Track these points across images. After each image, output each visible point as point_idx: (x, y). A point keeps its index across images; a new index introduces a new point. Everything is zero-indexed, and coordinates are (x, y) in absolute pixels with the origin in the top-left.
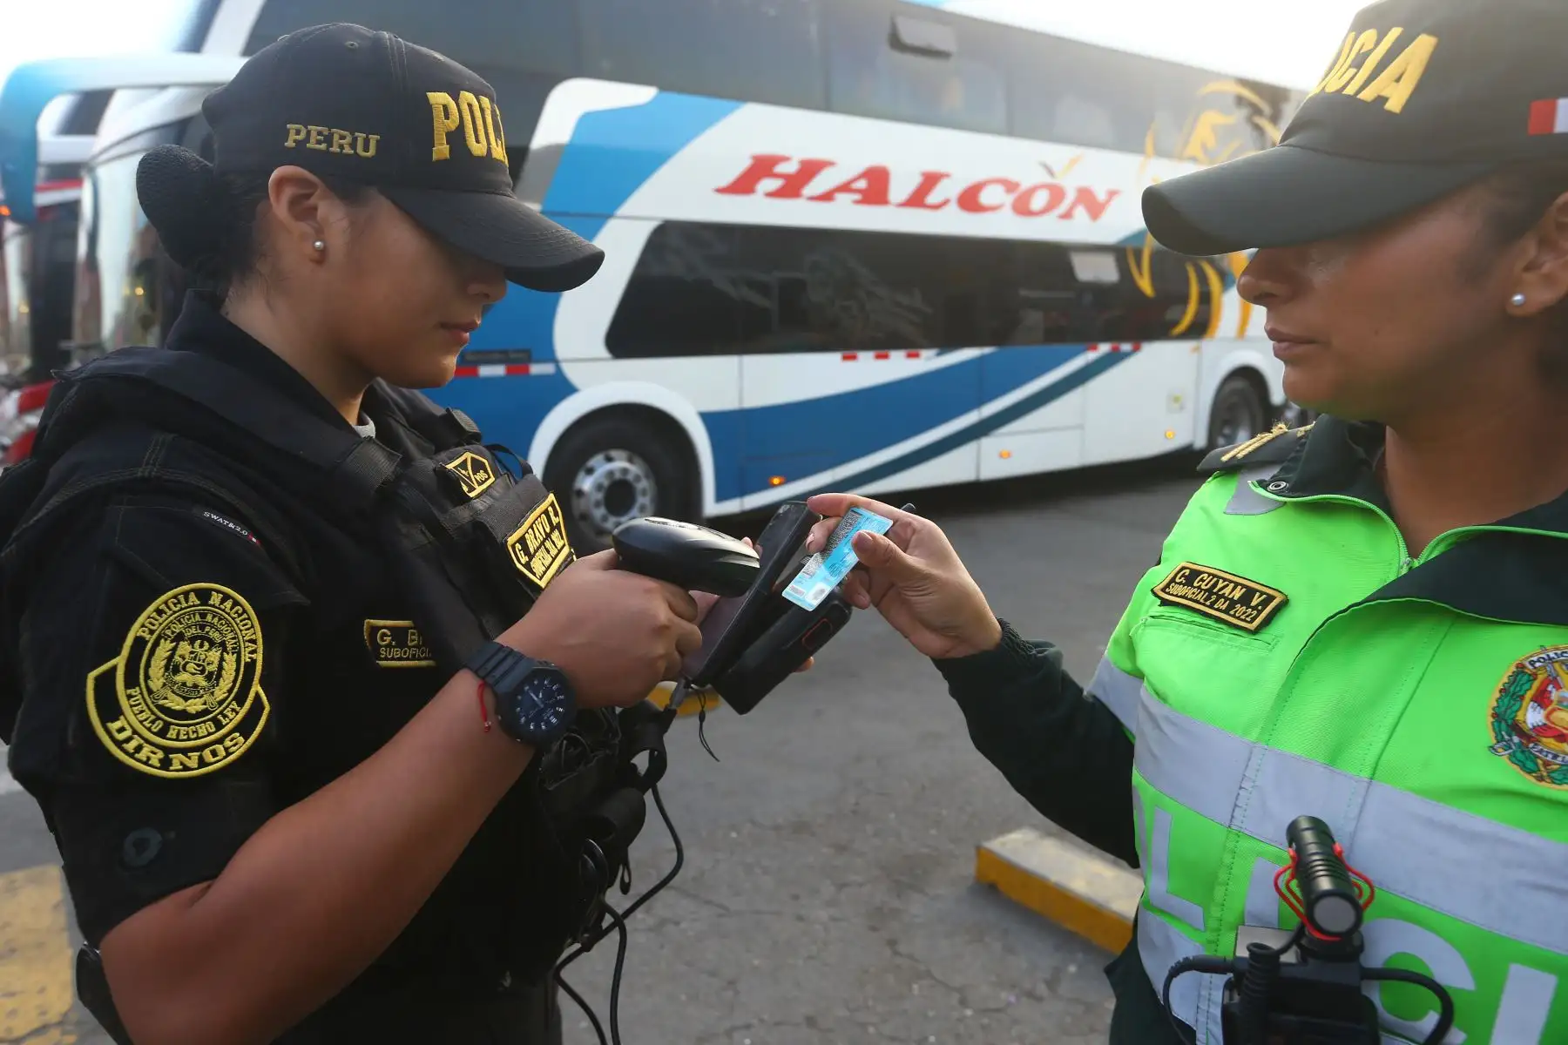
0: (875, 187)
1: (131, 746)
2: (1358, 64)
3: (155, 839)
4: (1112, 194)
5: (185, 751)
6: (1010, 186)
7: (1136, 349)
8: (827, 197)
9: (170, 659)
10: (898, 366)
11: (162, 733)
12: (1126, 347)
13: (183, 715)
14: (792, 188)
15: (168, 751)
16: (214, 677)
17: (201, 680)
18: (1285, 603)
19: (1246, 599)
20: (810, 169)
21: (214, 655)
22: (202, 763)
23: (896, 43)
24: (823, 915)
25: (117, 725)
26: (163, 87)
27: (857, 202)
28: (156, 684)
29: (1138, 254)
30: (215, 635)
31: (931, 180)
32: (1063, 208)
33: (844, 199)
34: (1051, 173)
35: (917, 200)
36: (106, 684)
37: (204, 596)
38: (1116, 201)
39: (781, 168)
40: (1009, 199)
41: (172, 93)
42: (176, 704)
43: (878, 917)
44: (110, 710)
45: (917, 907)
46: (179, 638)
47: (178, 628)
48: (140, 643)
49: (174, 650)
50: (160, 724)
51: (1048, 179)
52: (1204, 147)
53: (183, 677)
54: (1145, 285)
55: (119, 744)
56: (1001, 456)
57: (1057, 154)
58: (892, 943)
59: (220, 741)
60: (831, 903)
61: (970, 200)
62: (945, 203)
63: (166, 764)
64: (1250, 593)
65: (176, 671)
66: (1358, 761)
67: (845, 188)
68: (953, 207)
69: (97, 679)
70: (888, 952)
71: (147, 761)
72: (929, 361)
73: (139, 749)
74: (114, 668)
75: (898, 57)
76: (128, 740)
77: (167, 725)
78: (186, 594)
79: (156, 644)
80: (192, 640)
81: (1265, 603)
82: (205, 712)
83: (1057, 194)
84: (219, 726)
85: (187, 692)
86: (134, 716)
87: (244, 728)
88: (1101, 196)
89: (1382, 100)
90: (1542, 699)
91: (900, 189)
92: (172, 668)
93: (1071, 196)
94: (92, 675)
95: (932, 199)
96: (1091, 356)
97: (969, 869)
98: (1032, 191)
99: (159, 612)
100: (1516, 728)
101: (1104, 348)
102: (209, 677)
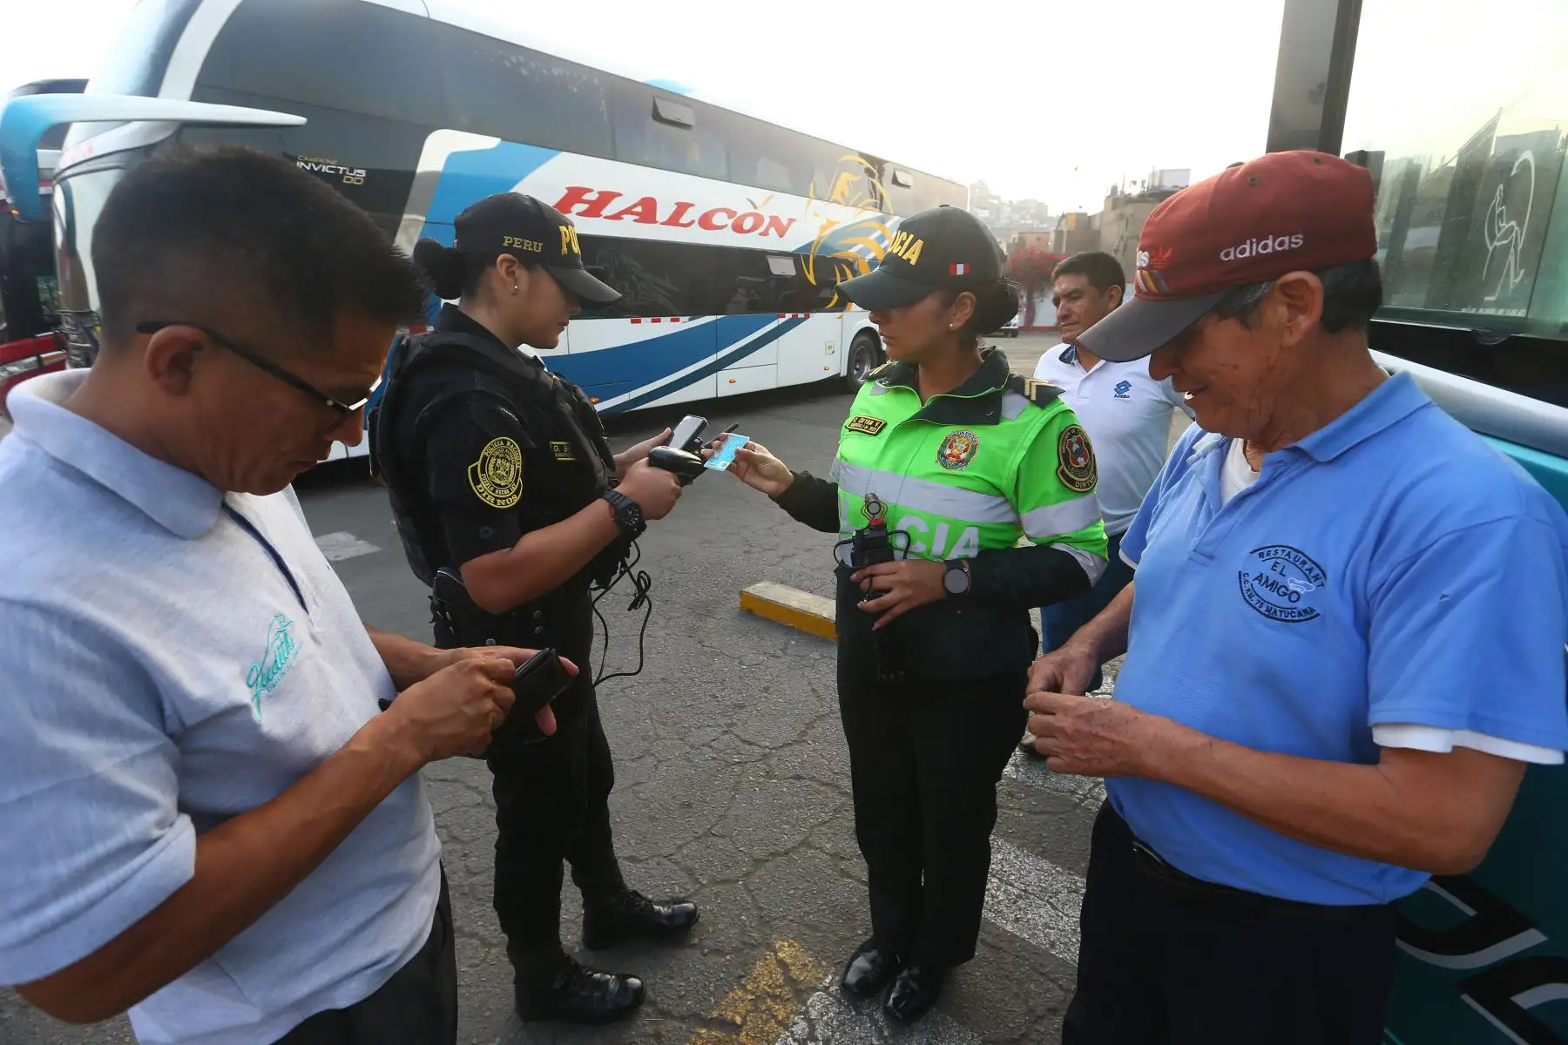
0: (647, 211)
1: (484, 495)
2: (902, 244)
3: (491, 530)
4: (791, 221)
5: (501, 499)
6: (731, 214)
7: (807, 317)
8: (617, 217)
9: (495, 464)
10: (666, 327)
11: (494, 492)
12: (801, 315)
13: (499, 485)
14: (594, 210)
15: (496, 498)
16: (508, 473)
17: (504, 473)
18: (885, 424)
19: (873, 425)
20: (606, 197)
21: (508, 464)
22: (506, 504)
23: (657, 117)
24: (662, 633)
25: (480, 486)
26: (128, 121)
27: (635, 221)
28: (491, 473)
29: (807, 258)
30: (508, 457)
31: (682, 208)
32: (761, 229)
33: (628, 218)
34: (755, 207)
35: (673, 221)
36: (474, 470)
37: (505, 442)
38: (793, 225)
39: (587, 197)
40: (730, 222)
41: (135, 126)
42: (498, 481)
43: (691, 632)
44: (477, 482)
45: (711, 624)
46: (497, 457)
47: (497, 453)
48: (485, 457)
49: (496, 461)
50: (492, 489)
51: (752, 210)
52: (843, 195)
53: (499, 472)
54: (811, 278)
55: (480, 493)
56: (731, 382)
57: (758, 194)
58: (700, 642)
59: (511, 497)
60: (664, 628)
61: (706, 222)
62: (692, 222)
63: (495, 503)
64: (875, 422)
65: (497, 470)
66: (901, 472)
67: (628, 211)
68: (696, 226)
69: (471, 469)
70: (699, 646)
71: (490, 501)
72: (685, 324)
73: (487, 496)
74: (477, 466)
75: (657, 124)
76: (483, 492)
77: (495, 489)
78: (500, 441)
79: (490, 459)
80: (502, 458)
81: (879, 425)
82: (506, 486)
83: (758, 220)
84: (511, 491)
85: (501, 477)
86: (484, 485)
87: (517, 493)
88: (785, 222)
89: (909, 260)
90: (950, 447)
91: (663, 213)
92: (496, 469)
93: (767, 221)
94: (470, 467)
95: (683, 220)
96: (781, 320)
97: (736, 602)
98: (744, 216)
99: (492, 447)
100: (943, 456)
101: (789, 316)
102: (507, 473)
